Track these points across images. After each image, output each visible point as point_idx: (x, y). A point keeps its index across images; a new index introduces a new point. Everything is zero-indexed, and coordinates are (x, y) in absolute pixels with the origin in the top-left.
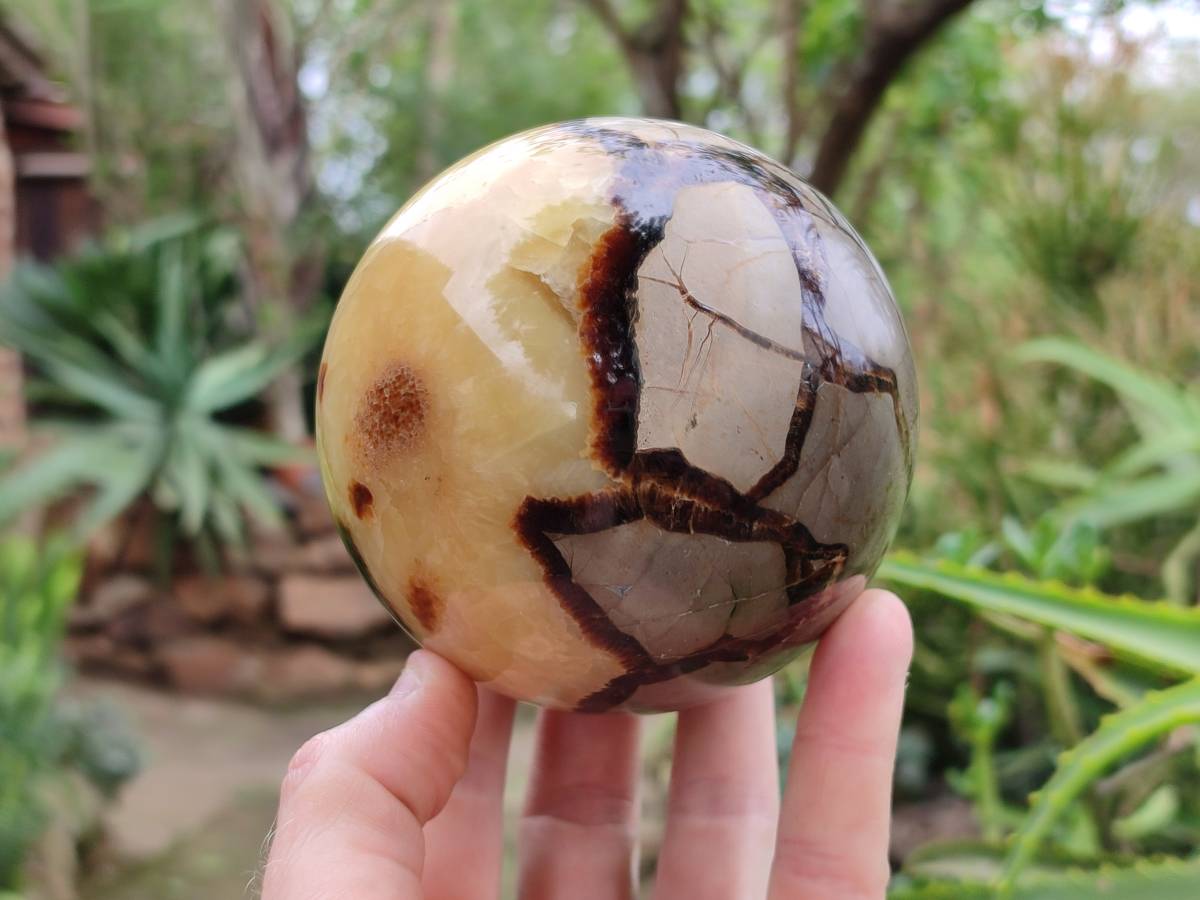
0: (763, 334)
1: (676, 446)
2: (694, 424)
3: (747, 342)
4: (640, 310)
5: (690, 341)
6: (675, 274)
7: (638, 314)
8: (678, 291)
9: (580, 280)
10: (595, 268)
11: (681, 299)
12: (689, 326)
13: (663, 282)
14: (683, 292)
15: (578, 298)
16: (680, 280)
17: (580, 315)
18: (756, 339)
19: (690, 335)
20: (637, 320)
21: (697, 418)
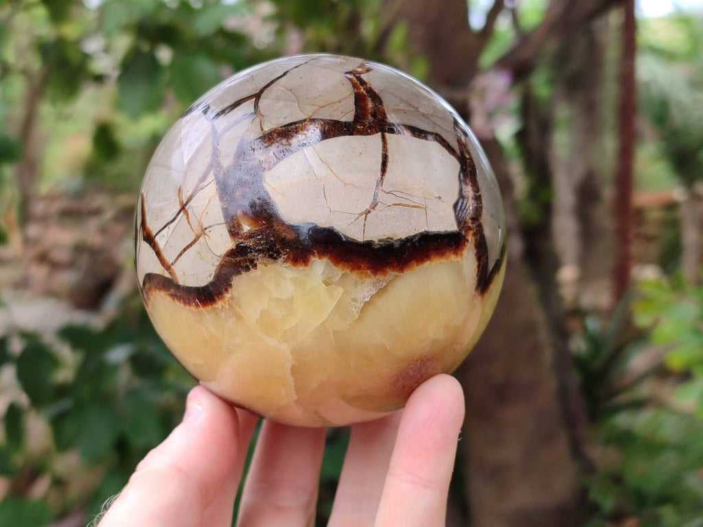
0: (380, 160)
1: (452, 207)
2: (440, 198)
3: (388, 169)
4: (385, 237)
5: (399, 205)
6: (358, 218)
7: (388, 238)
8: (368, 215)
9: (368, 276)
10: (359, 268)
11: (373, 212)
12: (389, 206)
13: (365, 225)
14: (369, 212)
15: (380, 277)
16: (361, 214)
17: (391, 274)
18: (384, 164)
19: (395, 205)
20: (391, 239)
21: (437, 196)
